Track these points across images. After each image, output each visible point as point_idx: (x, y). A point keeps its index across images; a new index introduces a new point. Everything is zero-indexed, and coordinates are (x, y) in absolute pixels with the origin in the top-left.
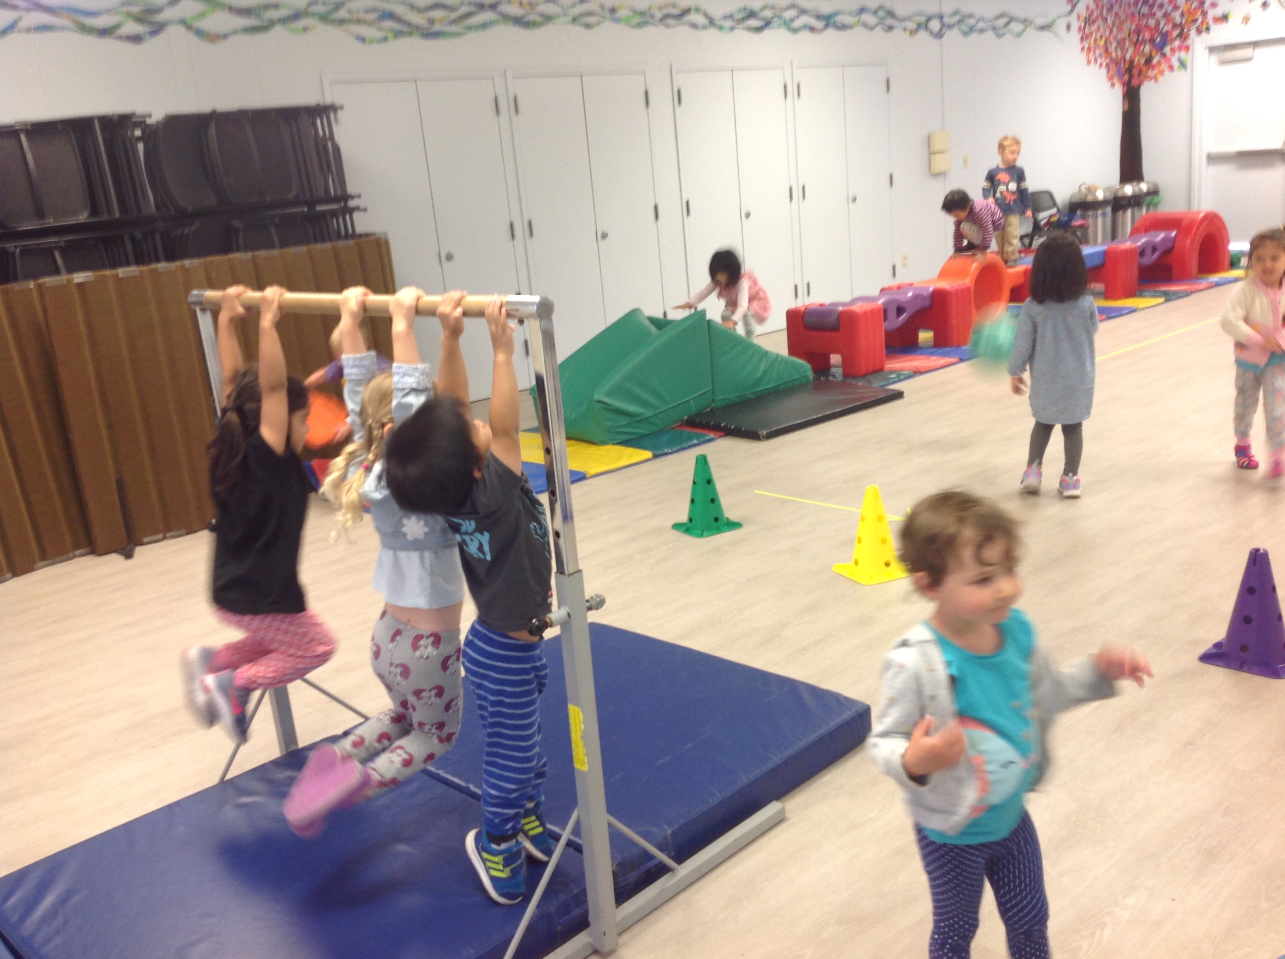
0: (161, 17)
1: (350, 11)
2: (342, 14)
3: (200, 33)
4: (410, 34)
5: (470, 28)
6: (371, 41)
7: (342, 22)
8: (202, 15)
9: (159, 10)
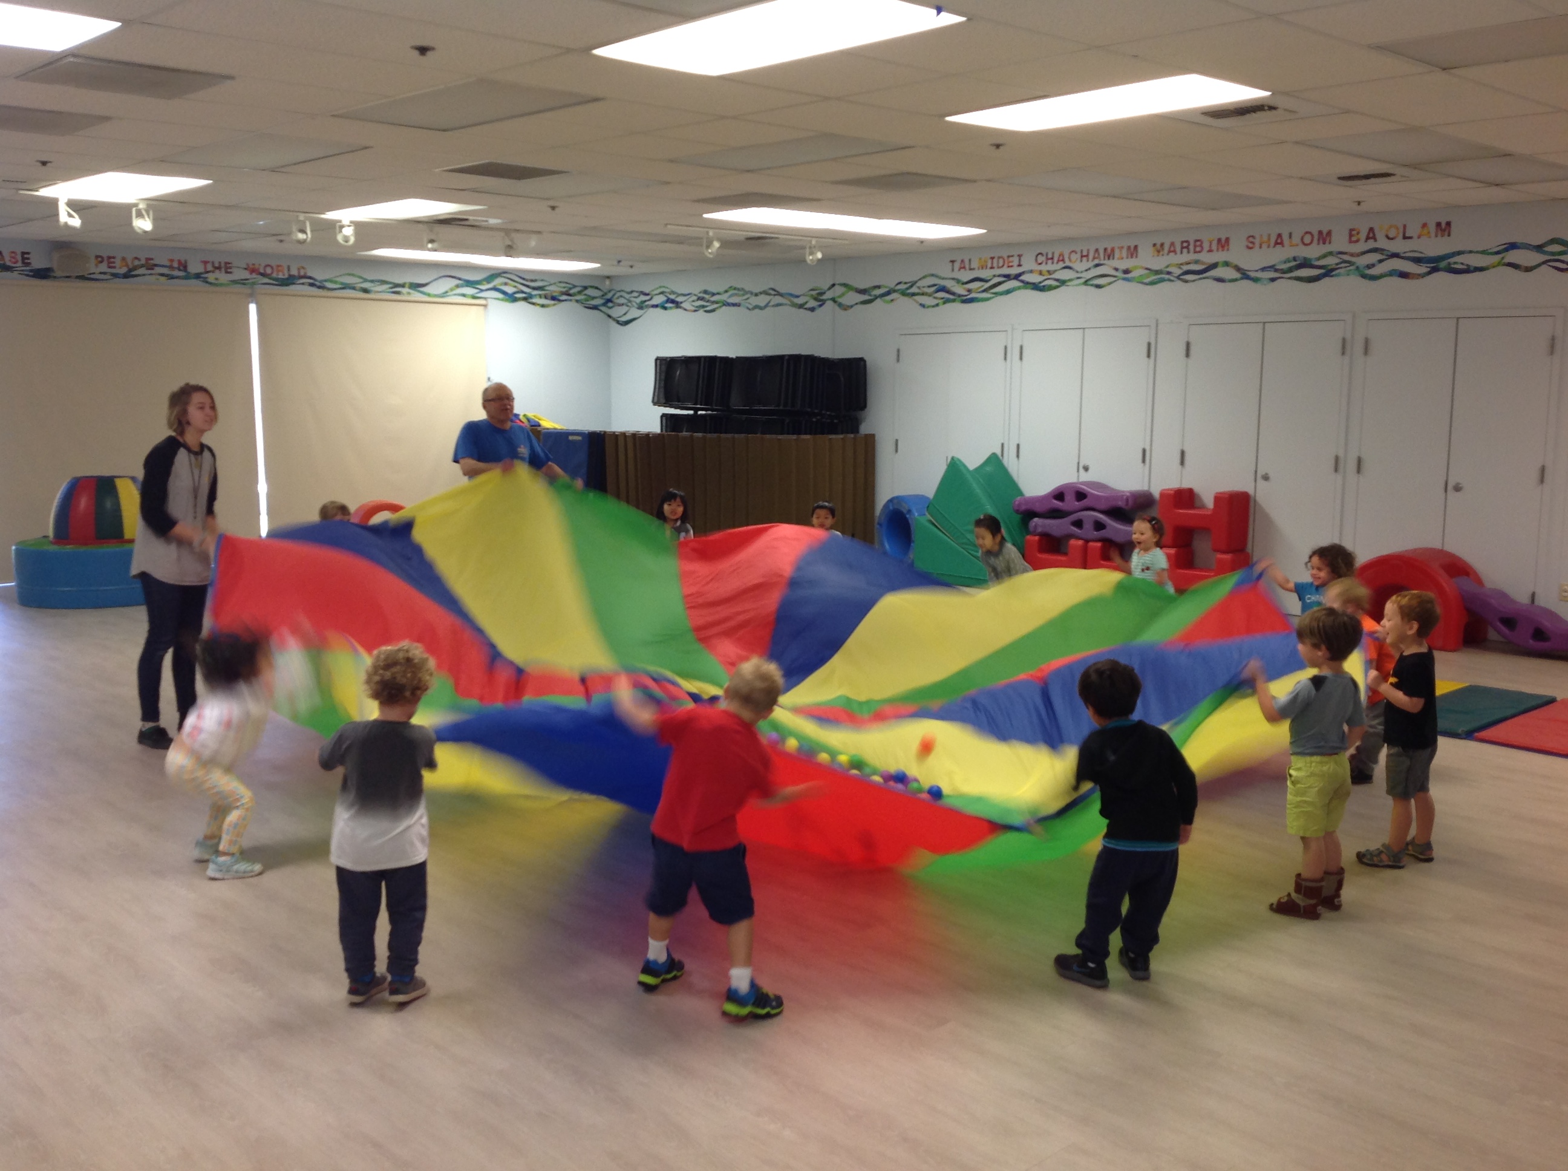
0: (824, 297)
1: (919, 288)
2: (914, 290)
3: (840, 305)
4: (954, 301)
5: (996, 294)
6: (928, 307)
7: (914, 294)
8: (843, 295)
9: (824, 293)
